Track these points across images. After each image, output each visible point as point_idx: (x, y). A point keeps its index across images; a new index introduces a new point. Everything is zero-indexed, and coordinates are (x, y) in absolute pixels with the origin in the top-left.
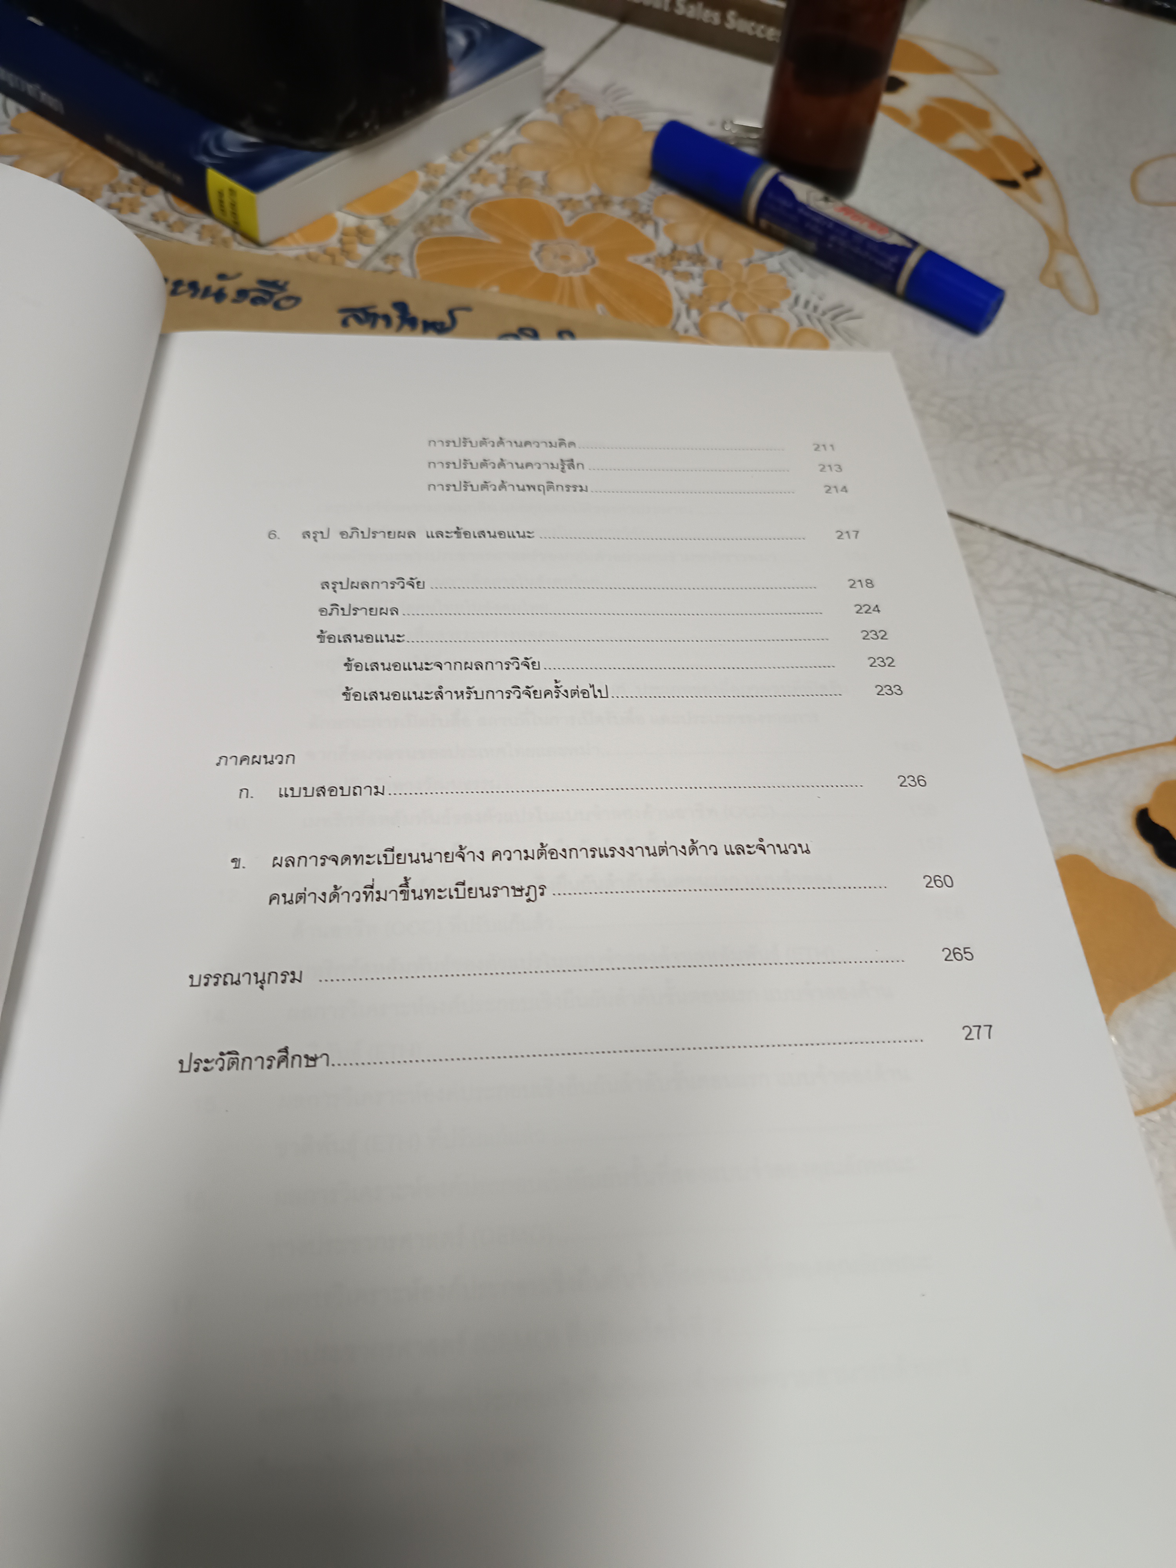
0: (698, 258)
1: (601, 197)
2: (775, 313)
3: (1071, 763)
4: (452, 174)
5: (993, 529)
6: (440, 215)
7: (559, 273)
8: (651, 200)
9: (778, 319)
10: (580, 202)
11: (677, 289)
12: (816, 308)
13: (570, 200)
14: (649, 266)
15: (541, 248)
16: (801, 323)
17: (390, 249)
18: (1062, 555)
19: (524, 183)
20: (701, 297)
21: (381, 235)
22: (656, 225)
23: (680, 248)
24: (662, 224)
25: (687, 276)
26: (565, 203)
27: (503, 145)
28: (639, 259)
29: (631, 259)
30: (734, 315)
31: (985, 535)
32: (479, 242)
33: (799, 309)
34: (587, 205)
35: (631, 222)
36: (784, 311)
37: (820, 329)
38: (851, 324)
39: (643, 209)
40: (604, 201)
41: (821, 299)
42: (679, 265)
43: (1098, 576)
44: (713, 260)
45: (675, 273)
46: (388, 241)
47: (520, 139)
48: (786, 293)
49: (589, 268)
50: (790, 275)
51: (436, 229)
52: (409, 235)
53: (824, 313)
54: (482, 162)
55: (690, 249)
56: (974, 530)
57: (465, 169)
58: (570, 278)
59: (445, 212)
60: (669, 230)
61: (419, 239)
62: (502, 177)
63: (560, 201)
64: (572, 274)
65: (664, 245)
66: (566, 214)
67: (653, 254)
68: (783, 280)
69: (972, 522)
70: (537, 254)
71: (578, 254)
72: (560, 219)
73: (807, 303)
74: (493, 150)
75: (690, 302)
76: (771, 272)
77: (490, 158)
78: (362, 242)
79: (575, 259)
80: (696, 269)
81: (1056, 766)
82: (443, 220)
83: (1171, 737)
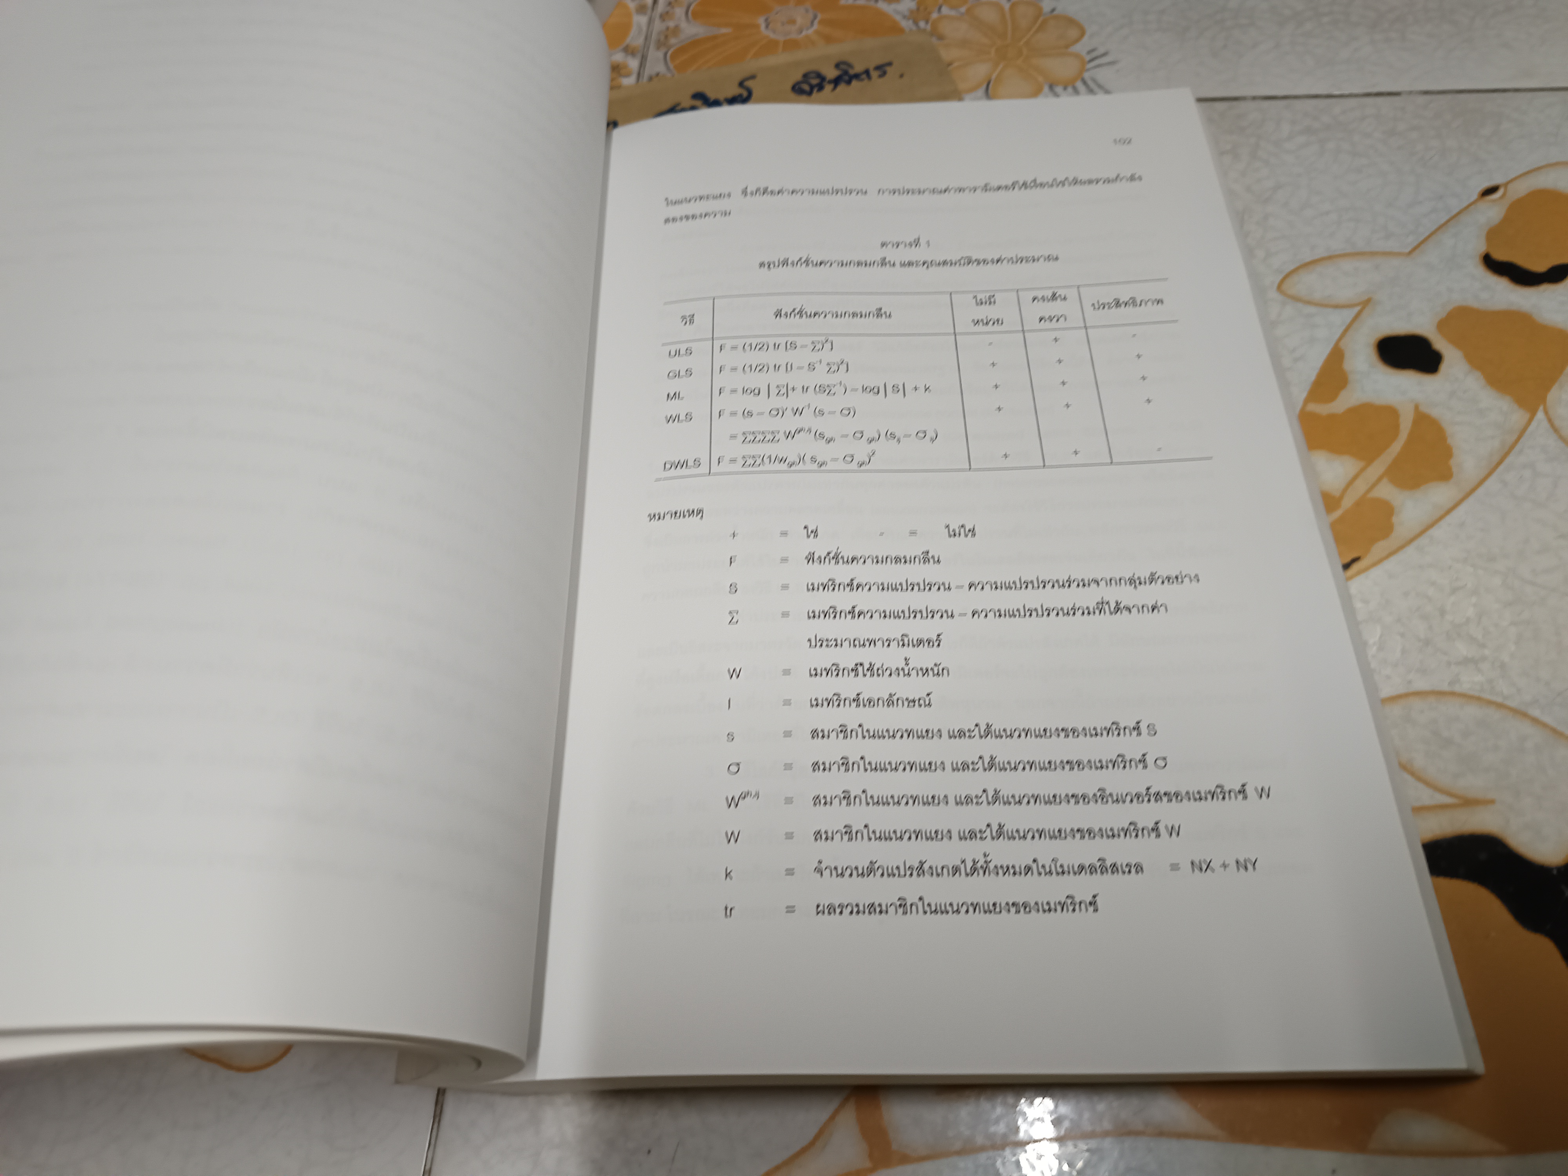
3: (1415, 244)
5: (1254, 98)
6: (668, 28)
7: (794, 36)
9: (988, 3)
15: (766, 20)
17: (648, 71)
20: (918, 9)
21: (633, 64)
29: (842, 3)
30: (953, 13)
32: (715, 37)
43: (1352, 102)
46: (642, 65)
49: (816, 22)
51: (673, 41)
52: (655, 56)
58: (807, 36)
59: (671, 24)
61: (666, 54)
64: (804, 33)
70: (767, 27)
71: (801, 16)
75: (914, 16)
78: (621, 75)
79: (799, 21)
81: (1407, 250)
82: (676, 30)
83: (1475, 196)
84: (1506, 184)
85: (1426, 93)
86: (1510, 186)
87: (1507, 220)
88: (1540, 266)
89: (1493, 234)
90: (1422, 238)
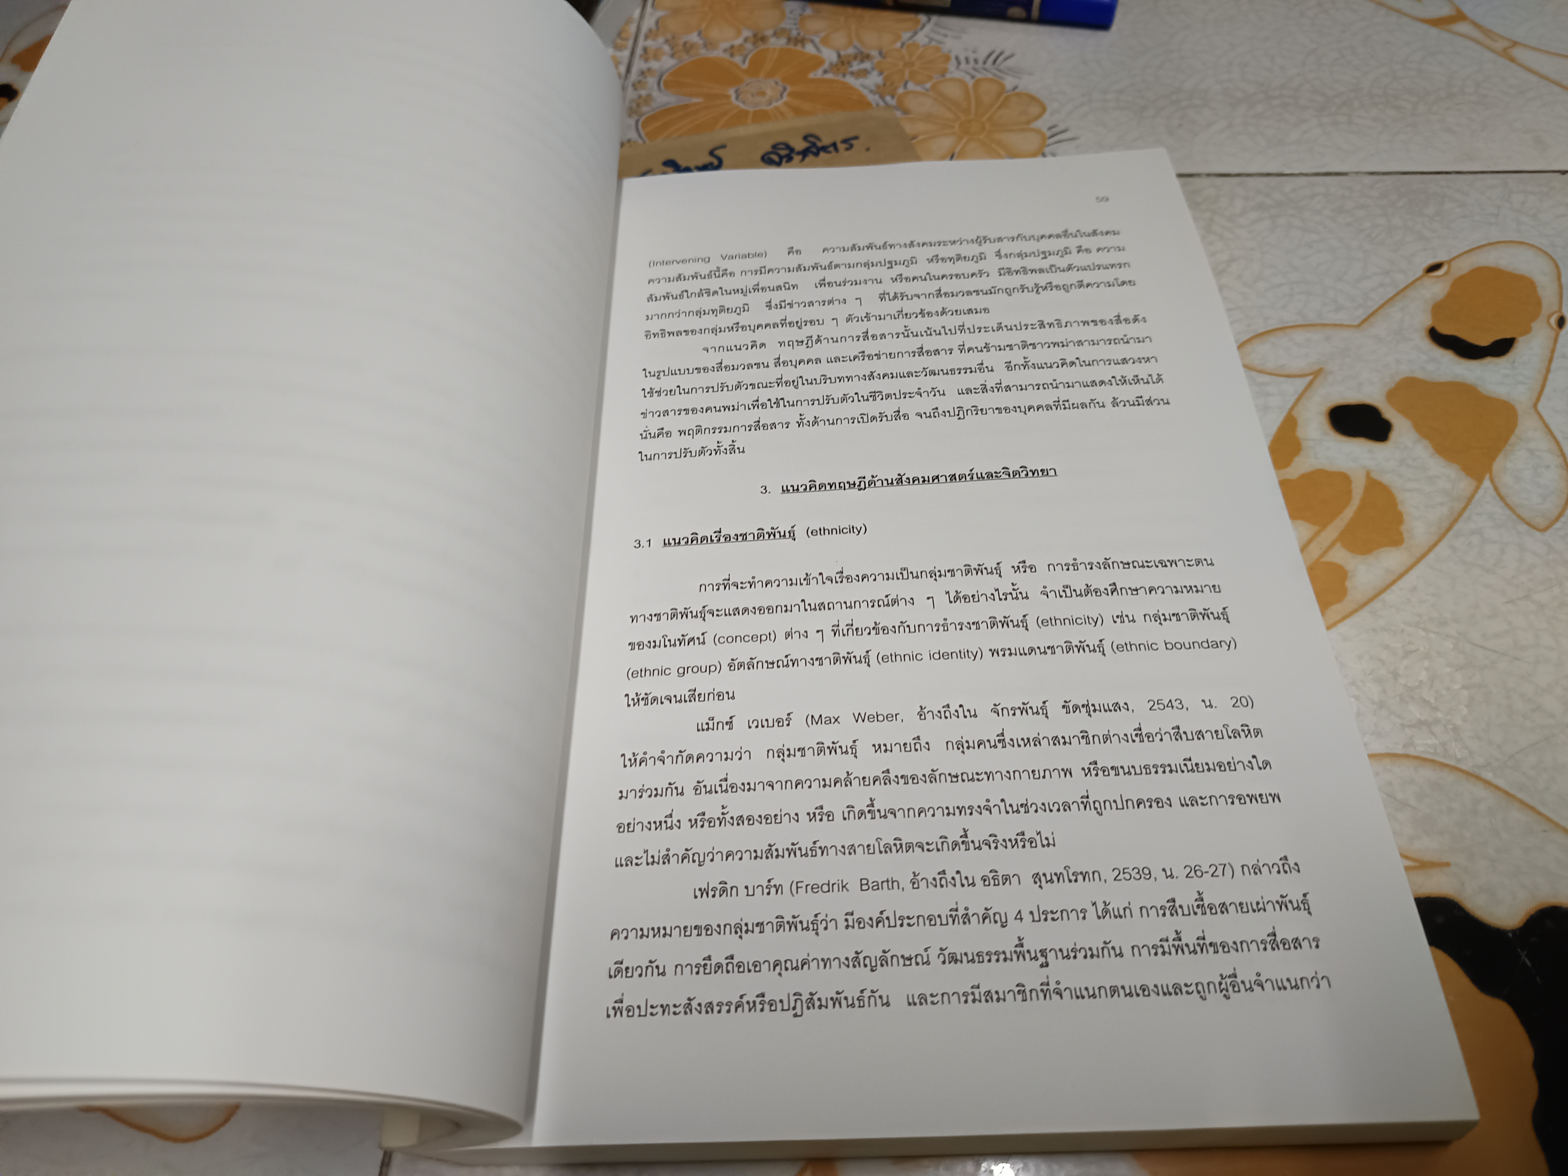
0: (865, 57)
1: (755, 36)
2: (948, 76)
3: (1364, 317)
4: (626, 61)
5: (1208, 175)
6: (640, 97)
7: (764, 107)
8: (795, 24)
9: (953, 80)
10: (741, 45)
11: (865, 87)
12: (976, 61)
13: (732, 47)
14: (829, 76)
15: (736, 91)
16: (973, 77)
18: (1268, 175)
19: (688, 48)
20: (884, 85)
22: (812, 41)
23: (843, 53)
24: (817, 40)
25: (864, 73)
26: (732, 50)
27: (649, 23)
28: (818, 74)
29: (811, 76)
30: (918, 89)
31: (1206, 181)
32: (686, 106)
33: (963, 66)
34: (749, 46)
35: (791, 47)
36: (954, 72)
37: (990, 76)
38: (1010, 63)
39: (794, 33)
40: (759, 38)
41: (974, 52)
42: (851, 66)
43: (1303, 180)
44: (874, 53)
45: (852, 73)
47: (660, 13)
48: (947, 58)
49: (785, 94)
50: (940, 42)
51: (645, 109)
52: (627, 123)
53: (985, 63)
54: (641, 43)
55: (851, 51)
56: (1196, 180)
57: (633, 53)
58: (777, 108)
59: (643, 93)
60: (825, 41)
61: (637, 122)
62: (666, 48)
63: (725, 51)
64: (774, 104)
65: (829, 55)
66: (738, 59)
67: (826, 66)
68: (938, 49)
69: (1191, 175)
70: (737, 98)
71: (770, 88)
72: (737, 66)
73: (967, 61)
74: (644, 30)
75: (880, 91)
76: (924, 46)
77: (646, 37)
79: (769, 92)
80: (867, 65)
81: (1356, 323)
82: (649, 99)
83: (1420, 273)
84: (1449, 262)
85: (1372, 173)
86: (1453, 264)
87: (1451, 296)
88: (1484, 341)
89: (1438, 308)
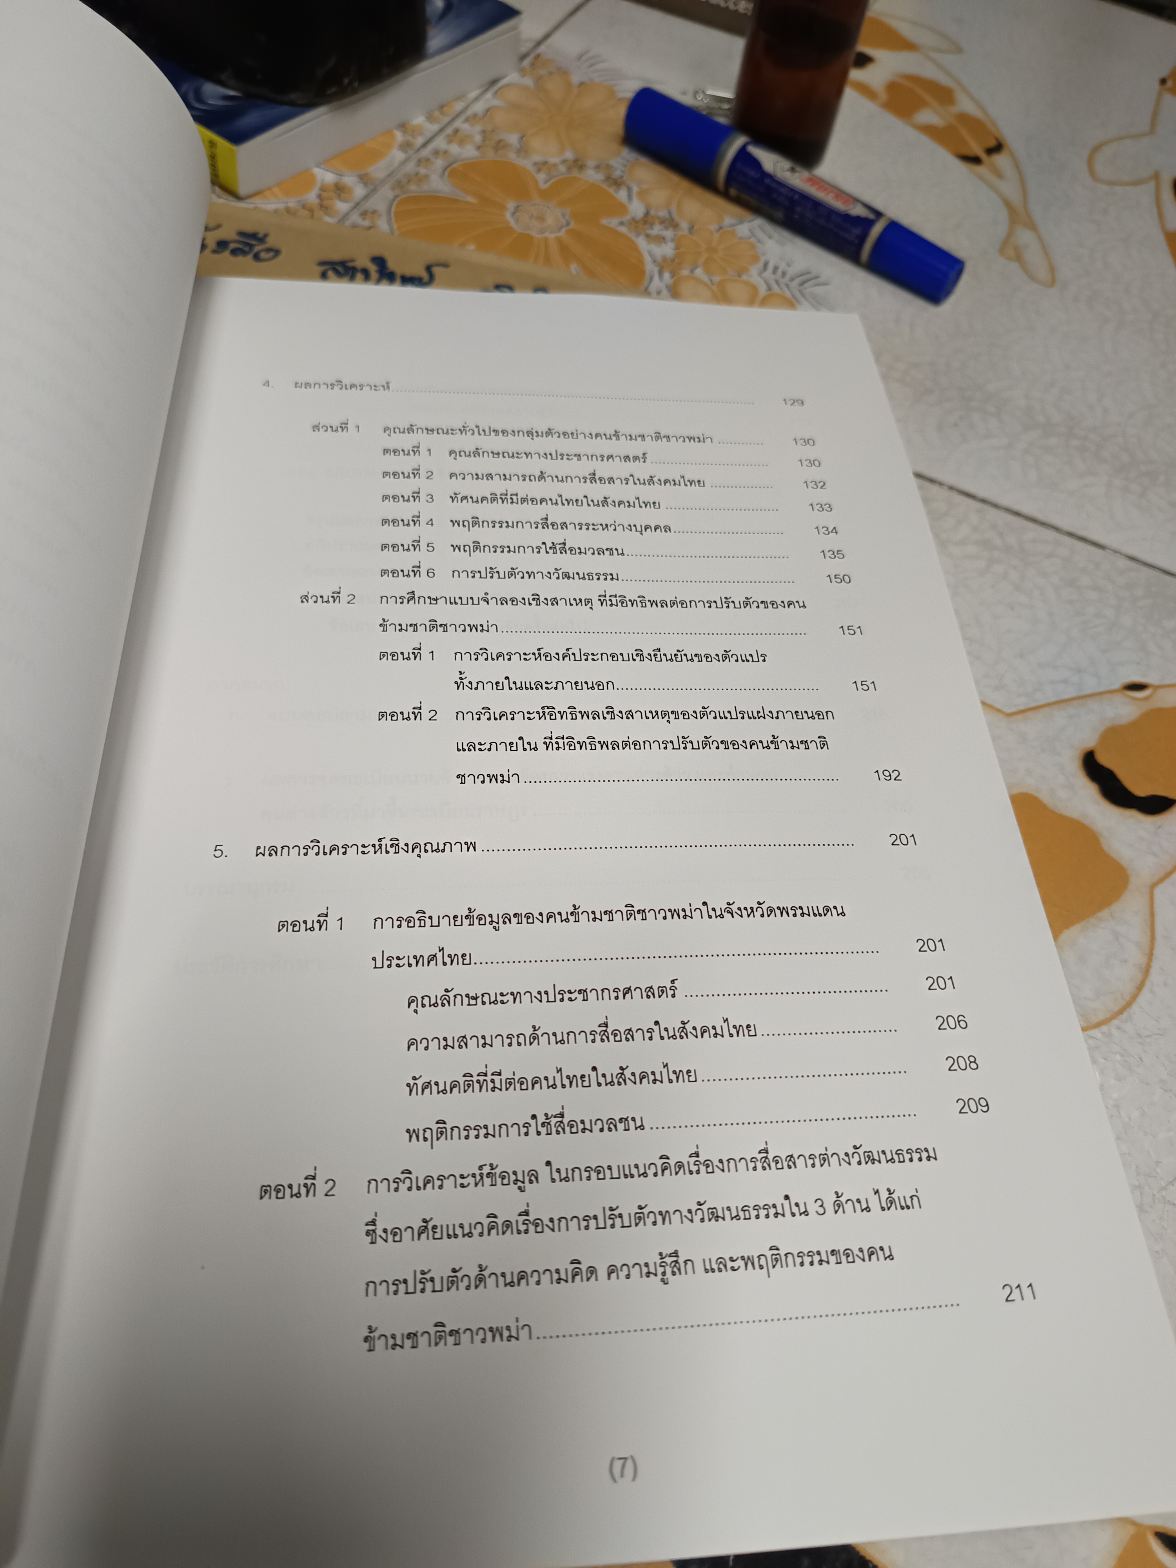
0: (671, 223)
1: (576, 161)
2: (745, 277)
3: (1022, 708)
4: (429, 135)
5: (951, 488)
6: (417, 174)
7: (534, 234)
8: (625, 166)
9: (747, 283)
10: (555, 165)
11: (649, 253)
12: (784, 274)
13: (546, 163)
14: (623, 230)
15: (517, 208)
16: (769, 288)
17: (369, 205)
18: (1017, 514)
19: (500, 145)
20: (673, 260)
21: (359, 191)
22: (629, 190)
23: (652, 213)
24: (635, 189)
25: (661, 239)
26: (541, 166)
27: (479, 107)
28: (612, 222)
29: (604, 222)
30: (705, 278)
31: (944, 493)
32: (456, 201)
33: (768, 274)
34: (562, 168)
35: (604, 186)
36: (754, 275)
37: (788, 294)
38: (819, 290)
39: (617, 174)
40: (578, 164)
41: (789, 265)
42: (652, 229)
43: (1050, 534)
44: (684, 225)
45: (648, 236)
46: (366, 197)
47: (496, 102)
48: (756, 258)
49: (564, 230)
50: (759, 241)
51: (413, 187)
52: (386, 193)
53: (792, 279)
54: (458, 123)
55: (663, 213)
56: (934, 489)
57: (442, 130)
58: (546, 239)
59: (423, 171)
60: (642, 194)
61: (396, 197)
62: (478, 138)
63: (535, 164)
64: (547, 235)
65: (637, 209)
66: (541, 177)
67: (626, 218)
68: (753, 247)
69: (932, 481)
70: (513, 214)
71: (553, 215)
72: (536, 182)
73: (776, 269)
74: (469, 112)
75: (663, 265)
76: (741, 238)
77: (467, 120)
78: (339, 198)
79: (550, 221)
80: (669, 234)
81: (1008, 711)
82: (421, 179)
83: (1117, 685)
84: (1157, 687)
85: (1132, 559)
86: (1161, 692)
87: (1135, 725)
88: (1140, 790)
89: (1112, 733)
90: (1033, 705)
